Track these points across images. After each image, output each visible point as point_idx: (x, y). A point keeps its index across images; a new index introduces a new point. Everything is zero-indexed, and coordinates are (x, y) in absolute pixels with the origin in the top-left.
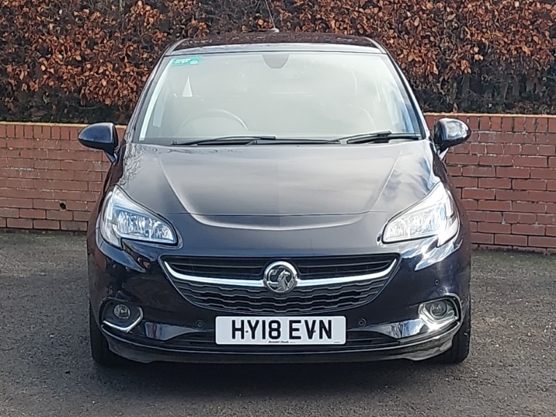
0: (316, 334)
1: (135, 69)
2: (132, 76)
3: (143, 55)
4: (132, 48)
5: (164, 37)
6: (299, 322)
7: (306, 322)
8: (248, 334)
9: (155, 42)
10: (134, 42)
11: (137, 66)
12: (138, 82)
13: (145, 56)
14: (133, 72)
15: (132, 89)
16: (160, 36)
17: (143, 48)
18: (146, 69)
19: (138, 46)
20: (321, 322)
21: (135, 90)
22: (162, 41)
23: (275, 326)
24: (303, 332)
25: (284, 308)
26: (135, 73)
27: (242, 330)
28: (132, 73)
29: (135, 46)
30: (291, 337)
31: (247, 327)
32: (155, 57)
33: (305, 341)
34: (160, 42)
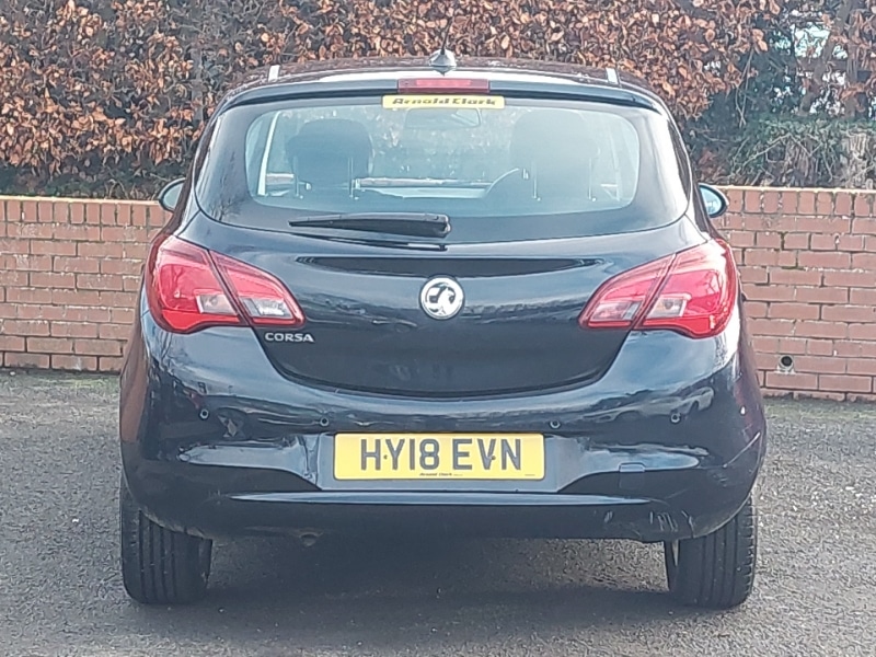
1: (62, 109)
2: (55, 119)
3: (74, 86)
4: (56, 75)
5: (110, 57)
9: (95, 67)
10: (60, 66)
11: (64, 102)
12: (64, 130)
13: (78, 88)
14: (58, 113)
15: (55, 139)
16: (103, 57)
17: (74, 75)
18: (79, 109)
19: (67, 72)
21: (60, 140)
22: (106, 64)
26: (61, 116)
28: (55, 115)
29: (62, 72)
32: (94, 89)
34: (102, 66)
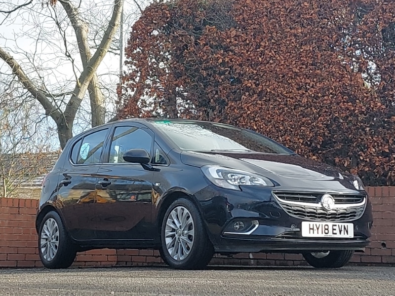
0: (342, 232)
6: (336, 225)
7: (339, 226)
8: (316, 232)
20: (344, 226)
23: (326, 227)
24: (337, 231)
25: (329, 218)
27: (313, 229)
30: (333, 234)
31: (315, 228)
33: (338, 236)
